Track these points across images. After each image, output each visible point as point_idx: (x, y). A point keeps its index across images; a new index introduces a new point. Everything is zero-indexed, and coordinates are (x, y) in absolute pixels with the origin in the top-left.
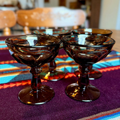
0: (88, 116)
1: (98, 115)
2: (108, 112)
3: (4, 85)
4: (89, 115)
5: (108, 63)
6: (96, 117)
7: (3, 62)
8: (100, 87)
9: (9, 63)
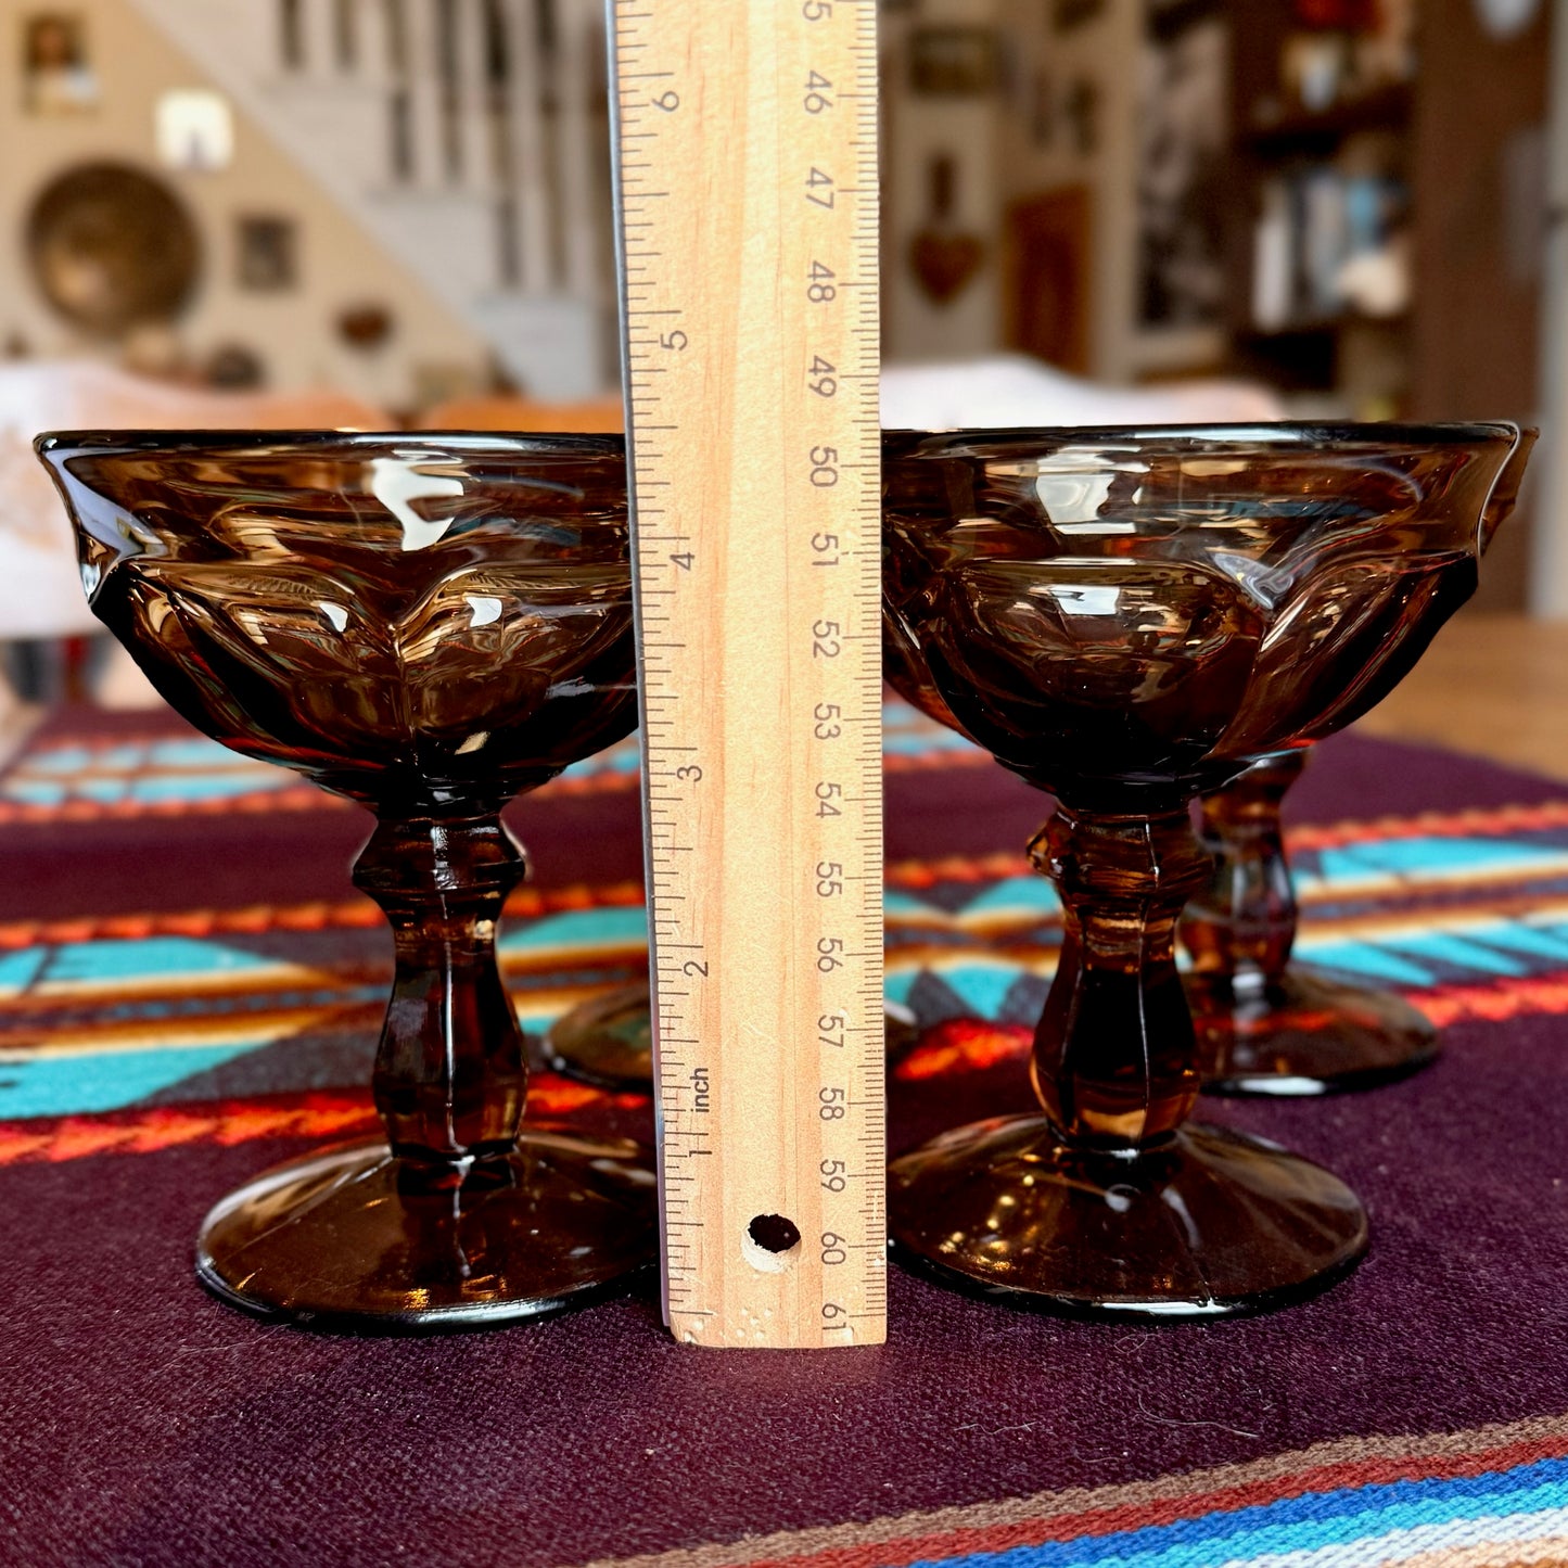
1: (1280, 1465)
3: (69, 1127)
4: (1145, 1470)
5: (1546, 931)
6: (1244, 1491)
7: (137, 925)
8: (1383, 1169)
9: (218, 935)
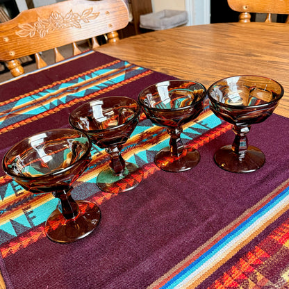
0: (203, 243)
1: (216, 236)
2: (229, 227)
4: (205, 241)
6: (214, 241)
